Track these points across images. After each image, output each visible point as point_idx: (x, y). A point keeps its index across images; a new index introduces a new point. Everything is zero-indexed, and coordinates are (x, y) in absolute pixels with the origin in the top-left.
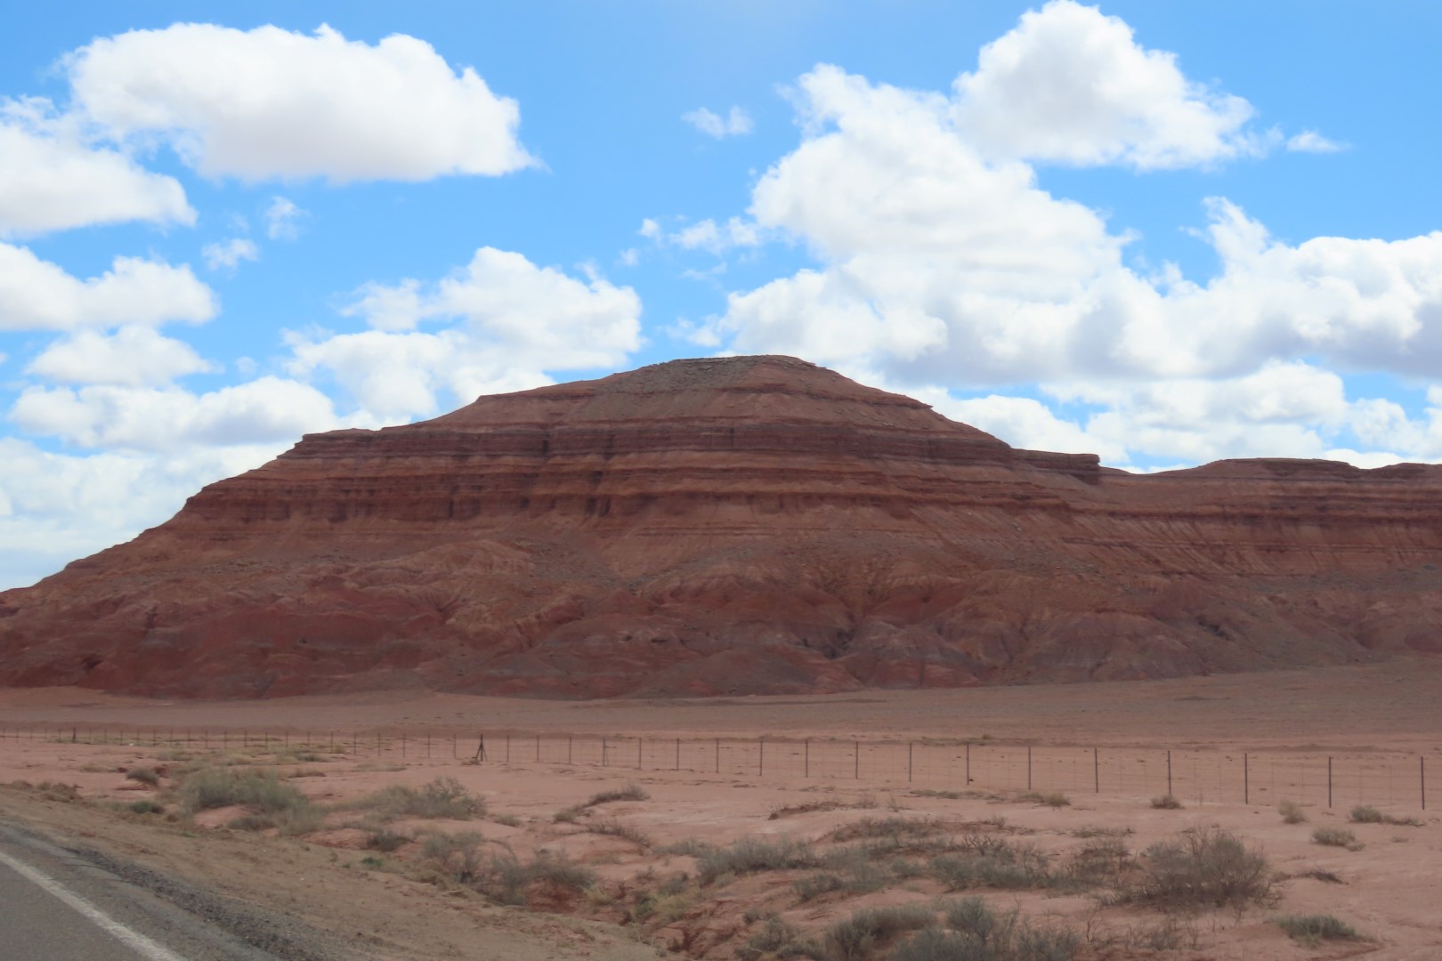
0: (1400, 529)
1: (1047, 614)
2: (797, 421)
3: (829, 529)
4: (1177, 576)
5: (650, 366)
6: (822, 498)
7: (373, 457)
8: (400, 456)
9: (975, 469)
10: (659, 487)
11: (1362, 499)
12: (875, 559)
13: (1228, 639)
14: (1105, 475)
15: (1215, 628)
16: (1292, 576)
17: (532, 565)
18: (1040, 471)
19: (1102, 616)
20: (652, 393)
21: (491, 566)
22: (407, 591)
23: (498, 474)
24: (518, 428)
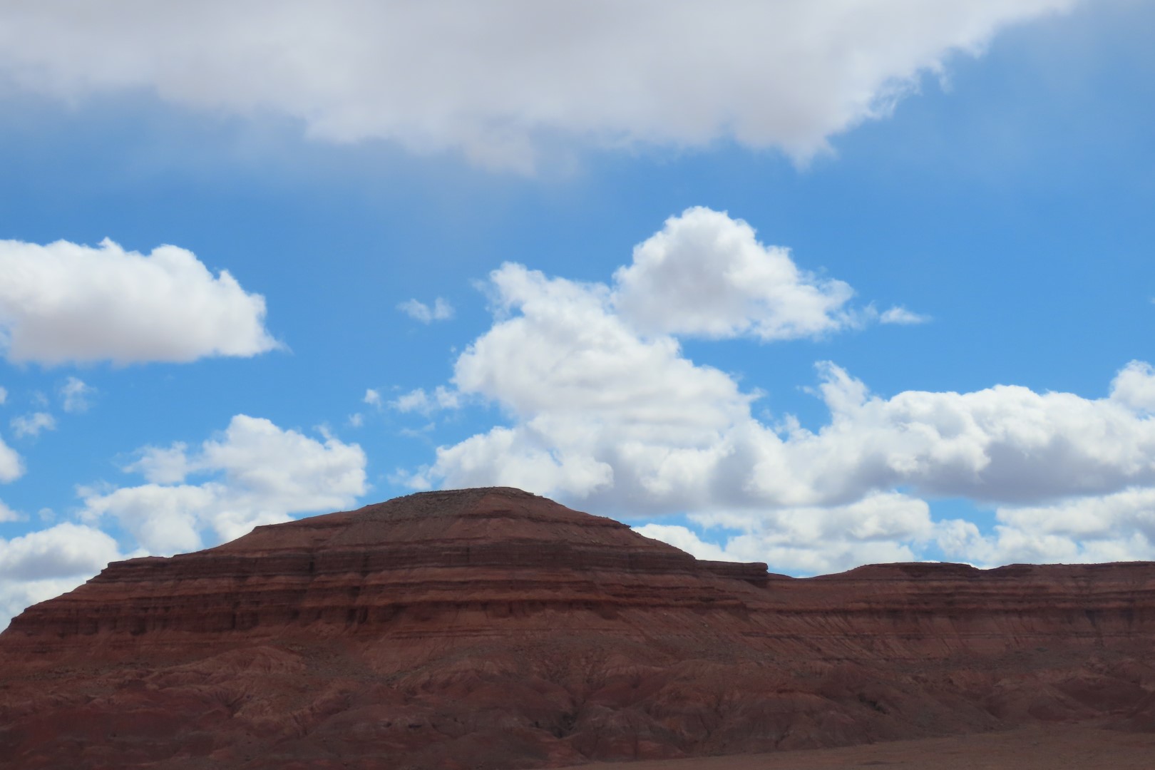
0: (1015, 619)
1: (737, 695)
2: (521, 540)
3: (550, 629)
4: (836, 662)
5: (397, 499)
6: (544, 604)
7: (167, 580)
8: (190, 579)
9: (668, 577)
10: (408, 598)
11: (983, 594)
12: (591, 653)
13: (885, 713)
14: (774, 580)
15: (873, 704)
16: (929, 659)
17: (303, 666)
18: (719, 578)
19: (783, 696)
20: (400, 520)
21: (269, 668)
22: (200, 691)
23: (273, 591)
24: (288, 552)
